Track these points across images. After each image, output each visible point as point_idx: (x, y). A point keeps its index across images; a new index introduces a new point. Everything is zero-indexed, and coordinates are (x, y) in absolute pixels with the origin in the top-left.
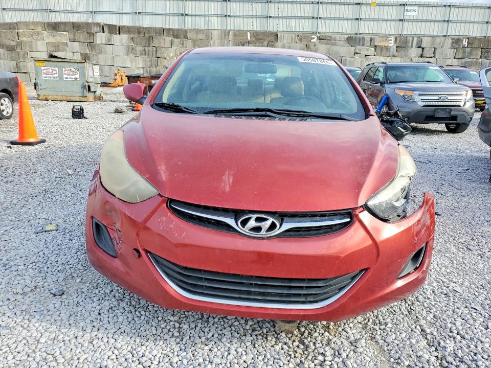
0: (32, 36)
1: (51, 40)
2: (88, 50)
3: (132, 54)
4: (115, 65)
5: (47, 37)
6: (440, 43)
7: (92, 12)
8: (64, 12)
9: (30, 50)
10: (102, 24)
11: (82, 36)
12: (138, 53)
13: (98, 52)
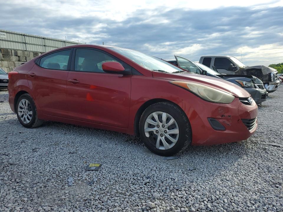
6: (27, 55)
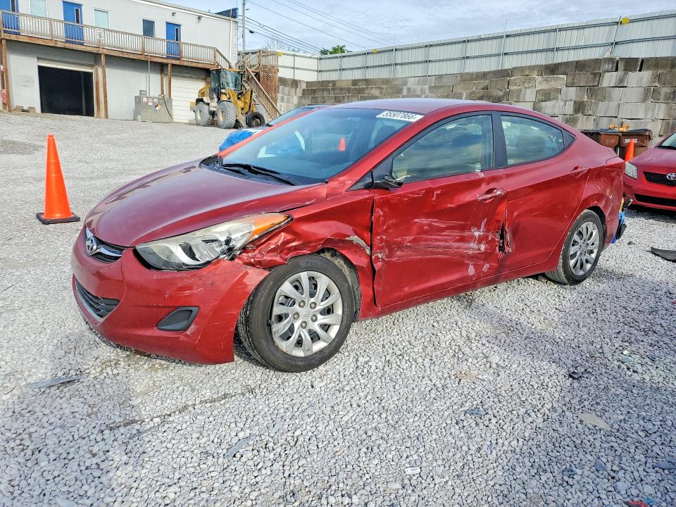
0: (524, 83)
1: (545, 86)
2: (586, 97)
3: (652, 100)
4: (619, 117)
5: (540, 83)
7: (612, 44)
8: (575, 48)
9: (516, 100)
10: (618, 58)
11: (584, 78)
12: (662, 98)
13: (600, 98)
